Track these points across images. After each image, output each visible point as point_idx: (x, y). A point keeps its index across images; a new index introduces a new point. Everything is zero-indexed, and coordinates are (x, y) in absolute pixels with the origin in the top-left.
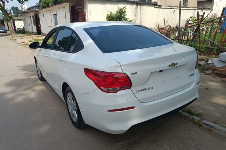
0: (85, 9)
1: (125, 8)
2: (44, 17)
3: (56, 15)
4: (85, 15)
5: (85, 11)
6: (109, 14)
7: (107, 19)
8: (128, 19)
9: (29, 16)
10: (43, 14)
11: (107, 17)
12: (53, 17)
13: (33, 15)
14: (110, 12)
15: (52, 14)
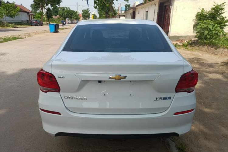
0: (172, 6)
1: (225, 4)
2: (139, 13)
3: (147, 11)
4: (170, 13)
5: (171, 7)
6: (200, 11)
7: (196, 17)
8: (225, 18)
9: (129, 13)
10: (139, 11)
11: (197, 15)
12: (145, 13)
13: (132, 12)
14: (201, 9)
15: (145, 11)
